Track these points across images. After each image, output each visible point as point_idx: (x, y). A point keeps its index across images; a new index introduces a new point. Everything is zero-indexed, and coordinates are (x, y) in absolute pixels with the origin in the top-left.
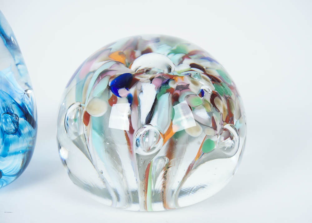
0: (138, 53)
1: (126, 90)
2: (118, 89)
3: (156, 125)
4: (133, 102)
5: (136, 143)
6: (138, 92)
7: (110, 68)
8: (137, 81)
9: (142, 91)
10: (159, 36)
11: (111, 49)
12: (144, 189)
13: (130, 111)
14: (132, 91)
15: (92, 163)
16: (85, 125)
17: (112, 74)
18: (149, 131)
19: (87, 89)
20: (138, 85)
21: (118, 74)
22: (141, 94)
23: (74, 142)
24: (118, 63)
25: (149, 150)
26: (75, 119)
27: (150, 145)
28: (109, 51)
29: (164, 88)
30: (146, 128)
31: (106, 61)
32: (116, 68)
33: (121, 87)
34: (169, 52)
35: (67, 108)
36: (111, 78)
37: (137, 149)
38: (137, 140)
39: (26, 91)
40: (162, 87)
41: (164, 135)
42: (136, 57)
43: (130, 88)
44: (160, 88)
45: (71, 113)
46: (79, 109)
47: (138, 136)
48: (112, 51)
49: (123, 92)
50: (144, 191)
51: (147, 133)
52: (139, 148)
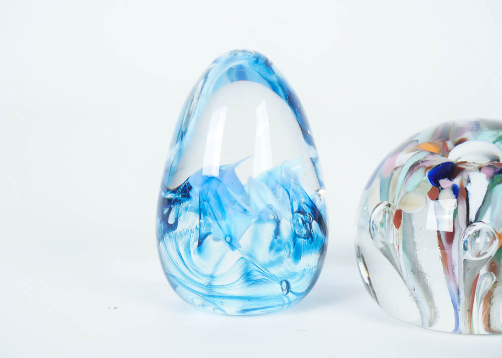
0: (450, 144)
1: (449, 180)
2: (439, 180)
3: (489, 222)
4: (459, 194)
5: (464, 246)
6: (465, 183)
7: (424, 158)
8: (462, 170)
9: (470, 182)
10: (478, 120)
11: (417, 141)
12: (468, 308)
13: (457, 204)
14: (457, 181)
15: (402, 278)
16: (396, 227)
17: (428, 164)
18: (479, 231)
19: (395, 185)
20: (464, 175)
21: (436, 164)
22: (469, 184)
23: (381, 250)
24: (432, 153)
25: (479, 255)
26: (382, 224)
27: (480, 249)
28: (416, 143)
29: (497, 178)
30: (475, 227)
31: (416, 151)
32: (431, 158)
33: (443, 178)
34: (494, 139)
35: (370, 211)
36: (428, 168)
37: (464, 253)
38: (464, 243)
39: (318, 191)
40: (495, 177)
41: (500, 235)
42: (449, 150)
43: (454, 178)
44: (493, 177)
45: (377, 216)
46: (387, 210)
47: (466, 237)
48: (419, 143)
49: (445, 183)
50: (469, 311)
51: (477, 234)
52: (467, 252)
